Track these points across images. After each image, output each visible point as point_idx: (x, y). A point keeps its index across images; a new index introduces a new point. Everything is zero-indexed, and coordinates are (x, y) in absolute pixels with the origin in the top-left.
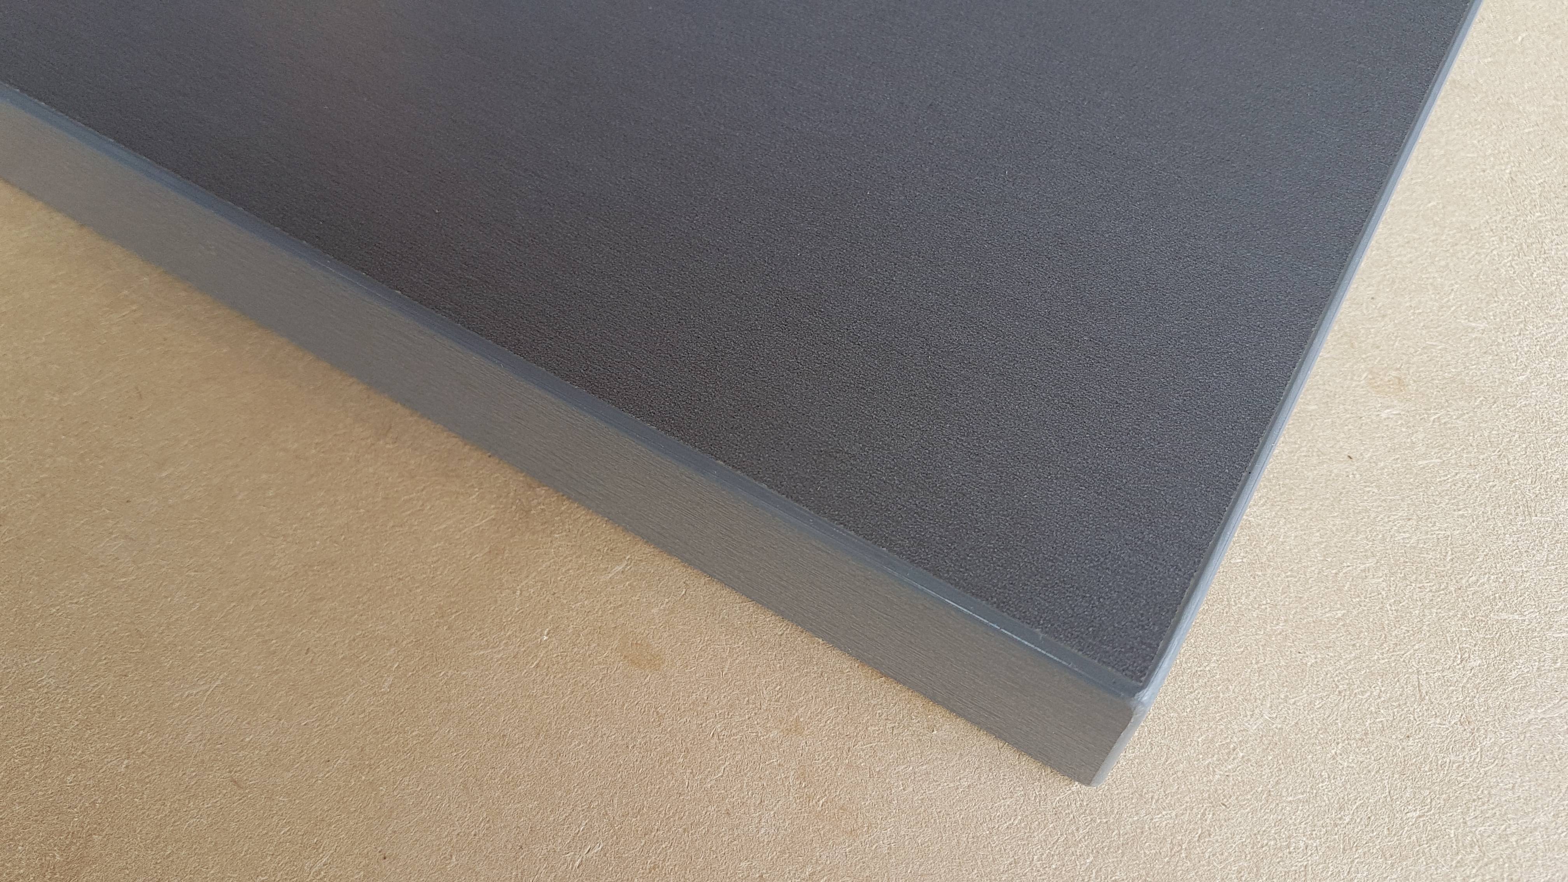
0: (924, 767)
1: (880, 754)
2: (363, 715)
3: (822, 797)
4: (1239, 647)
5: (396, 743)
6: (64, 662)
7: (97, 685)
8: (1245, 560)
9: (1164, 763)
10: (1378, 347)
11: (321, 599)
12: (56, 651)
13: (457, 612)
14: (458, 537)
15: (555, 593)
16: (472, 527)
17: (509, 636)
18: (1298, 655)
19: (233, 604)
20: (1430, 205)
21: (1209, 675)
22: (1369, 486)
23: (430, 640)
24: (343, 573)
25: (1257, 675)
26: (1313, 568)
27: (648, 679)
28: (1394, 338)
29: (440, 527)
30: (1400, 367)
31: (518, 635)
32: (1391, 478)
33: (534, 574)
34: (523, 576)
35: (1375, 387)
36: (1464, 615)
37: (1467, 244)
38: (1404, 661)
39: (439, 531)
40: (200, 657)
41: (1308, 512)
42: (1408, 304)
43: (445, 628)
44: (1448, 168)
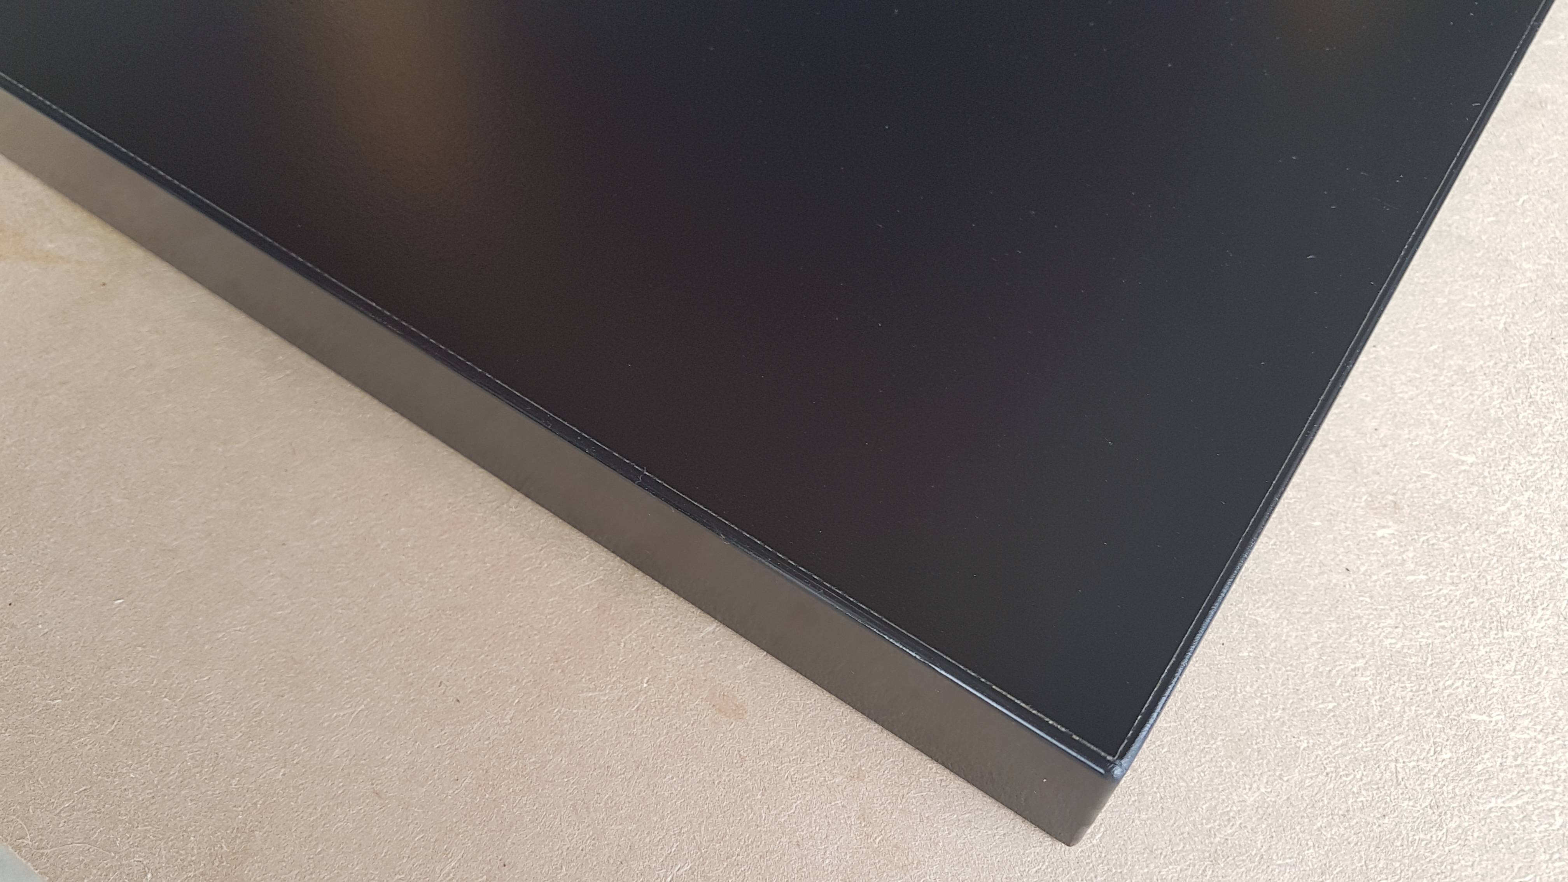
0: (967, 815)
1: (929, 803)
2: (487, 742)
3: (879, 836)
4: (1242, 729)
5: (516, 767)
6: (230, 681)
7: (258, 703)
8: (1251, 654)
9: (1173, 825)
10: (1378, 474)
11: (453, 640)
12: (222, 671)
13: (569, 658)
14: (571, 593)
15: (654, 648)
16: (583, 585)
17: (614, 682)
18: (1293, 739)
19: (375, 640)
20: (1432, 349)
21: (1215, 752)
22: (1363, 596)
23: (546, 681)
24: (472, 618)
25: (1256, 754)
26: (1310, 665)
27: (732, 726)
28: (1392, 466)
29: (556, 584)
30: (1397, 492)
31: (621, 681)
32: (1382, 590)
33: (637, 629)
34: (627, 630)
35: (1372, 509)
36: (1439, 714)
37: (1462, 385)
38: (1385, 750)
39: (554, 586)
40: (347, 684)
41: (1308, 616)
42: (1407, 436)
43: (559, 671)
44: (1450, 316)
